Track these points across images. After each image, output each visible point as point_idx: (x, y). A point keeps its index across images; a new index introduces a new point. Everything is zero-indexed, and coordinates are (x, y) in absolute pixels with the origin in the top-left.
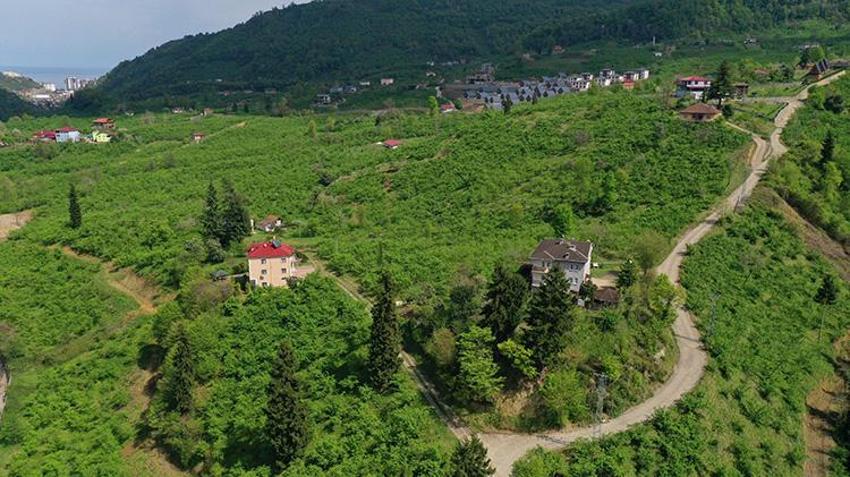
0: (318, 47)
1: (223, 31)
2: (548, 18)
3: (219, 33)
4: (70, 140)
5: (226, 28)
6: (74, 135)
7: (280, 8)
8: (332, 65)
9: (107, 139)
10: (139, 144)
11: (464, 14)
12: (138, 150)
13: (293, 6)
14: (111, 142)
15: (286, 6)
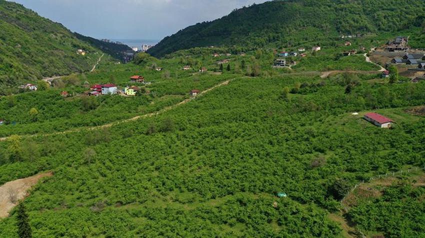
0: (268, 28)
1: (216, 20)
2: (418, 6)
3: (213, 21)
4: (109, 93)
5: (217, 19)
6: (112, 90)
7: (247, 6)
8: (276, 38)
9: (133, 93)
10: (154, 97)
11: (360, 6)
12: (153, 103)
13: (255, 5)
14: (136, 95)
15: (251, 5)
